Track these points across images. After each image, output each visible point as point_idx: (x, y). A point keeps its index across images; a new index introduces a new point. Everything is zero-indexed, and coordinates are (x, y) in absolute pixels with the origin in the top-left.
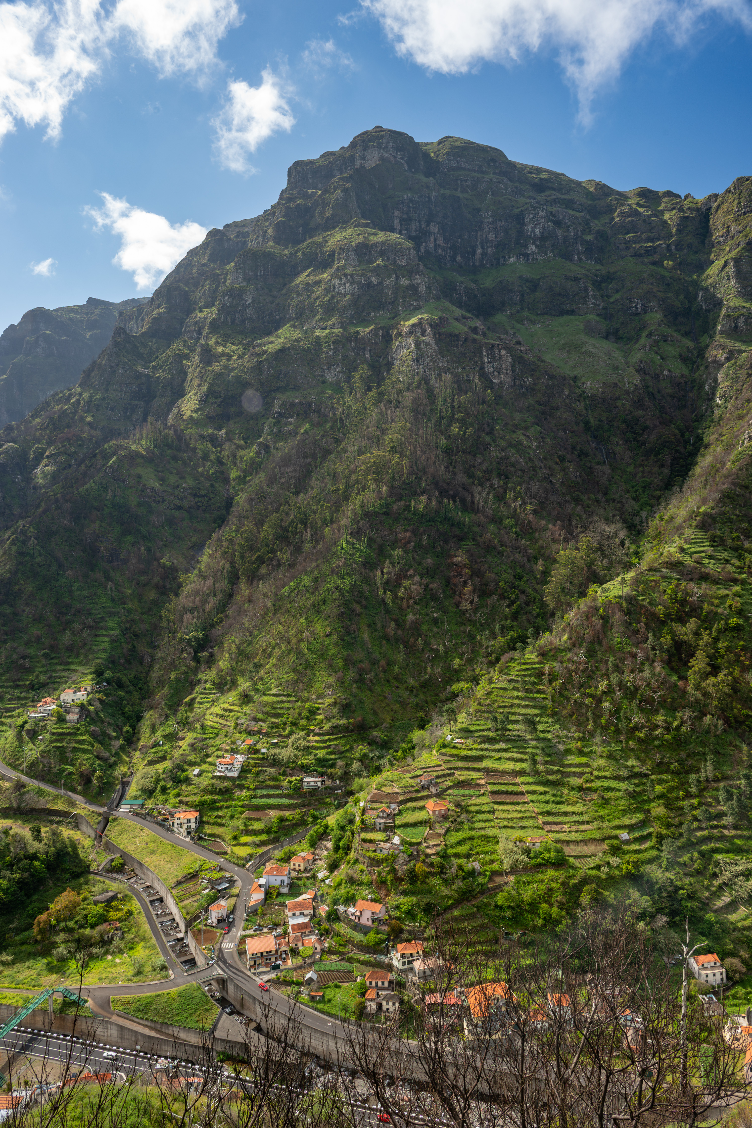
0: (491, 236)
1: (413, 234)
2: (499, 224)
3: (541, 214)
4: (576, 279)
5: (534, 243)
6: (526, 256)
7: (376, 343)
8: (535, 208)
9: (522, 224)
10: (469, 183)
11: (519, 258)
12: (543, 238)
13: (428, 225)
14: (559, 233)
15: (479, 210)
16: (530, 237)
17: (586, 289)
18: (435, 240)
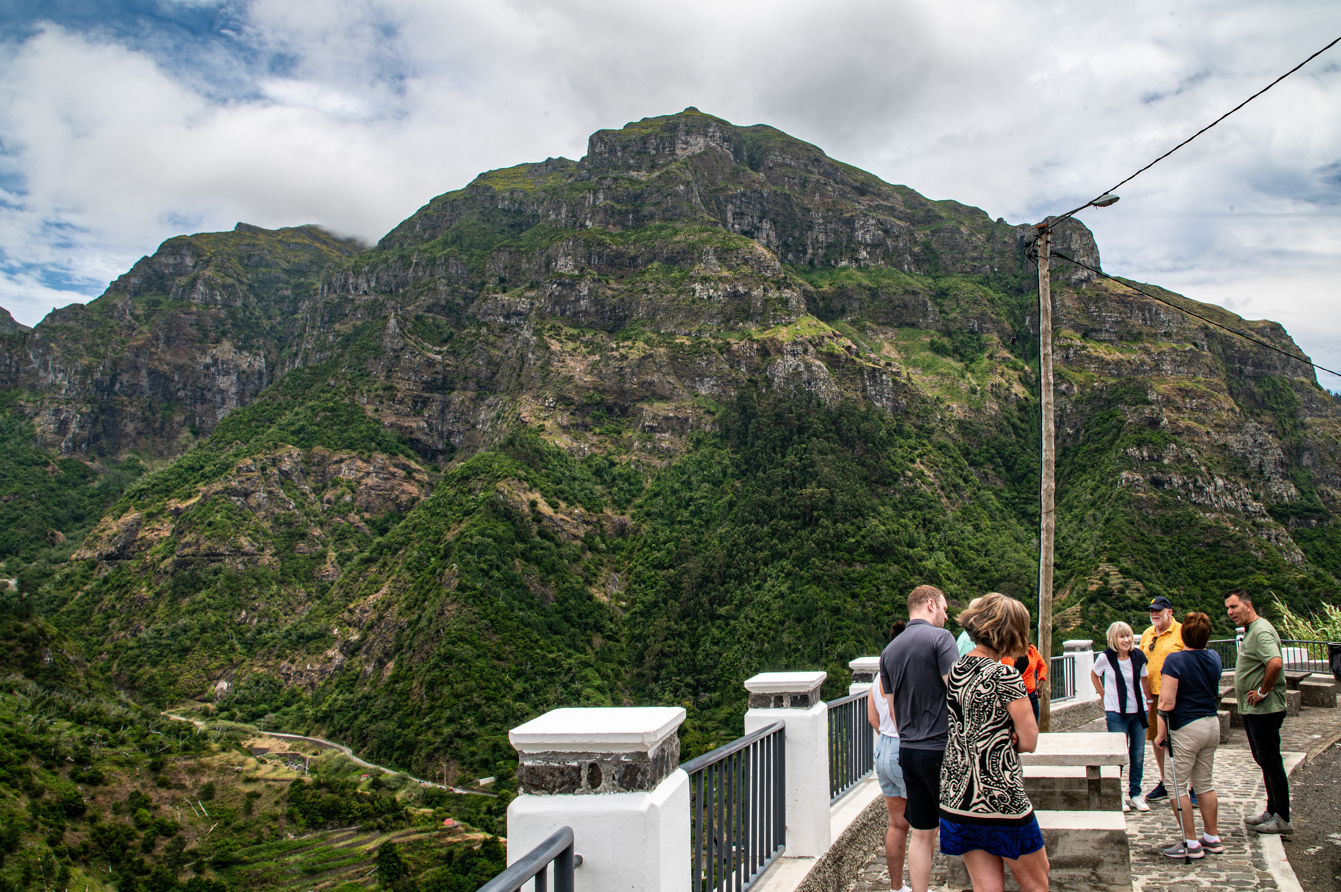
0: (822, 237)
1: (746, 228)
2: (829, 226)
3: (872, 222)
4: (914, 293)
5: (865, 249)
6: (857, 260)
7: (751, 357)
8: (865, 215)
9: (853, 229)
10: (797, 181)
11: (850, 262)
12: (874, 246)
13: (761, 222)
14: (889, 242)
15: (809, 210)
16: (860, 243)
17: (925, 304)
18: (768, 236)
